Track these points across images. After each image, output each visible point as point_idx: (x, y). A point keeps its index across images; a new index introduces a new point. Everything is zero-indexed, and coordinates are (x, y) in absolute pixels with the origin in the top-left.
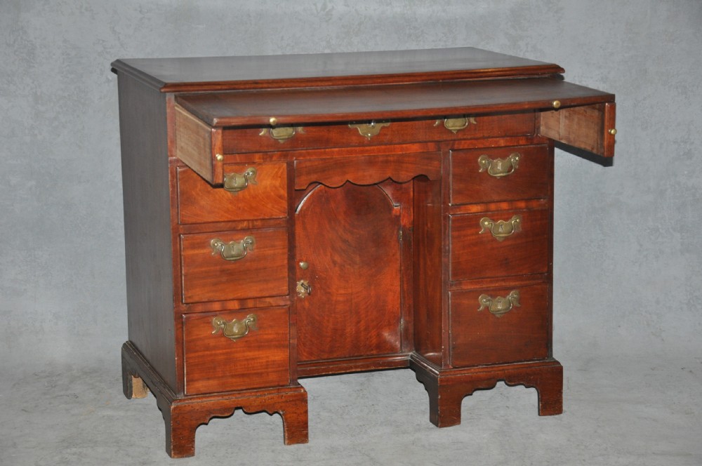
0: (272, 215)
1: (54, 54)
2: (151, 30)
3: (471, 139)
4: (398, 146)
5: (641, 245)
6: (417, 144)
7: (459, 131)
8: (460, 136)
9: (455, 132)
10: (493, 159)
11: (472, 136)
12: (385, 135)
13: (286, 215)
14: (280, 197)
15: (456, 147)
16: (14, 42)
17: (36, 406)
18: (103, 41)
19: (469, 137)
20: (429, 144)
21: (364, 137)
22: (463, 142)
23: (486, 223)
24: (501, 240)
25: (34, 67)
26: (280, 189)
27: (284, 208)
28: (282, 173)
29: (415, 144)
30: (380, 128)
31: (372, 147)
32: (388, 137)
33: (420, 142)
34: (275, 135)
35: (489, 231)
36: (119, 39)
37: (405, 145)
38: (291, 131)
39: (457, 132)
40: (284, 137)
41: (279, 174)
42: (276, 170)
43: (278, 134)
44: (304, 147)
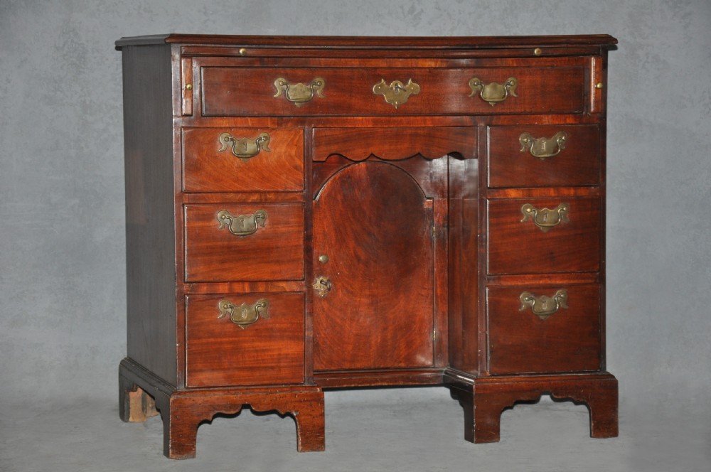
0: (286, 188)
3: (511, 114)
4: (428, 117)
6: (451, 117)
7: (497, 103)
8: (499, 110)
9: (492, 104)
10: (537, 137)
11: (512, 111)
12: (414, 103)
13: (303, 189)
14: (296, 168)
15: (494, 122)
19: (508, 111)
20: (464, 117)
21: (390, 105)
22: (502, 117)
23: (528, 210)
24: (545, 230)
26: (296, 159)
27: (300, 180)
28: (298, 141)
29: (448, 117)
30: (408, 96)
31: (400, 118)
32: (417, 107)
34: (291, 97)
35: (532, 220)
38: (308, 94)
39: (495, 105)
40: (301, 100)
41: (295, 142)
42: (292, 137)
43: (294, 96)
44: (323, 113)
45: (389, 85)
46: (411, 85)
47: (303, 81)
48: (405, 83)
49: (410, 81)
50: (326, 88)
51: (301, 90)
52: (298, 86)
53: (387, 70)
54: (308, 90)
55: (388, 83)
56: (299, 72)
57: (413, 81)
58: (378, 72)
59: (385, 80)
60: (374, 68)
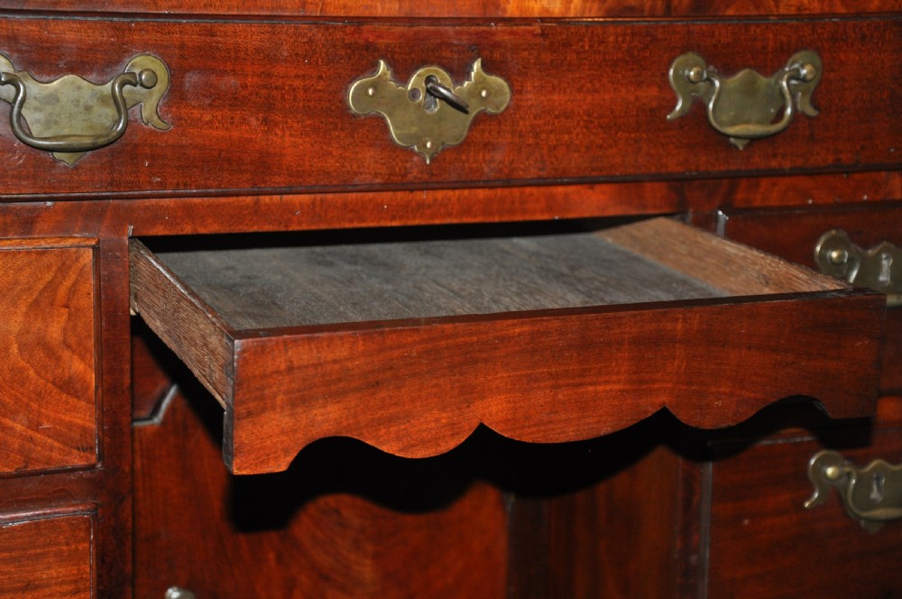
0: (28, 460)
3: (793, 173)
4: (534, 190)
6: (605, 187)
7: (754, 140)
8: (758, 161)
9: (741, 145)
10: (866, 246)
11: (800, 162)
12: (488, 146)
13: (93, 459)
14: (68, 386)
15: (740, 197)
19: (787, 165)
20: (648, 186)
21: (408, 152)
22: (765, 183)
23: (830, 471)
24: (874, 529)
26: (66, 354)
27: (84, 430)
28: (73, 291)
29: (598, 188)
30: (468, 123)
31: (440, 195)
32: (498, 156)
33: (610, 181)
34: (35, 130)
37: (561, 189)
38: (105, 117)
39: (747, 146)
40: (74, 142)
41: (63, 291)
42: (49, 277)
43: (48, 124)
44: (162, 185)
45: (405, 81)
46: (481, 84)
47: (80, 66)
48: (459, 73)
49: (477, 65)
50: (176, 94)
51: (76, 102)
52: (64, 84)
53: (399, 29)
54: (103, 100)
55: (402, 74)
56: (68, 33)
57: (486, 67)
58: (368, 32)
59: (389, 64)
60: (352, 19)
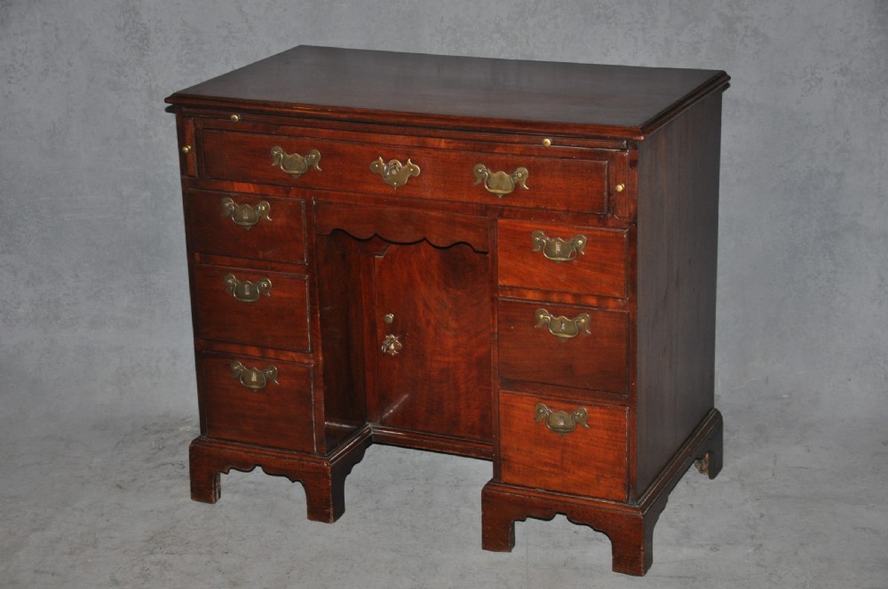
0: (288, 259)
1: (171, 40)
2: (285, 10)
3: (523, 208)
5: (882, 279)
6: (458, 204)
7: (505, 195)
8: (507, 202)
9: (500, 196)
10: (552, 237)
11: (523, 205)
12: (414, 186)
14: (297, 240)
15: (505, 214)
16: (125, 25)
17: (134, 480)
18: (229, 24)
21: (388, 185)
22: (514, 209)
23: (542, 316)
24: (562, 341)
25: (148, 55)
26: (296, 231)
29: (455, 204)
30: (407, 177)
34: (286, 167)
36: (247, 21)
38: (304, 166)
39: (503, 197)
43: (290, 167)
44: (320, 187)
46: (410, 166)
47: (299, 152)
48: (403, 162)
49: (409, 162)
51: (297, 161)
52: (294, 156)
53: (385, 148)
54: (303, 161)
55: (386, 162)
57: (412, 162)
58: (375, 148)
59: (382, 157)
